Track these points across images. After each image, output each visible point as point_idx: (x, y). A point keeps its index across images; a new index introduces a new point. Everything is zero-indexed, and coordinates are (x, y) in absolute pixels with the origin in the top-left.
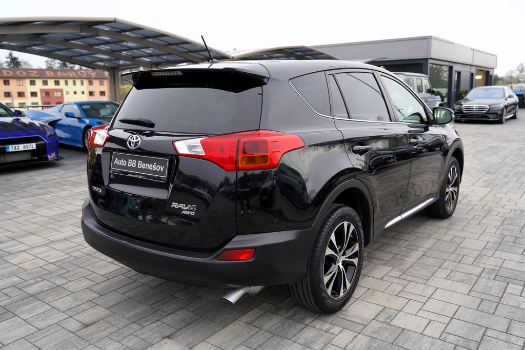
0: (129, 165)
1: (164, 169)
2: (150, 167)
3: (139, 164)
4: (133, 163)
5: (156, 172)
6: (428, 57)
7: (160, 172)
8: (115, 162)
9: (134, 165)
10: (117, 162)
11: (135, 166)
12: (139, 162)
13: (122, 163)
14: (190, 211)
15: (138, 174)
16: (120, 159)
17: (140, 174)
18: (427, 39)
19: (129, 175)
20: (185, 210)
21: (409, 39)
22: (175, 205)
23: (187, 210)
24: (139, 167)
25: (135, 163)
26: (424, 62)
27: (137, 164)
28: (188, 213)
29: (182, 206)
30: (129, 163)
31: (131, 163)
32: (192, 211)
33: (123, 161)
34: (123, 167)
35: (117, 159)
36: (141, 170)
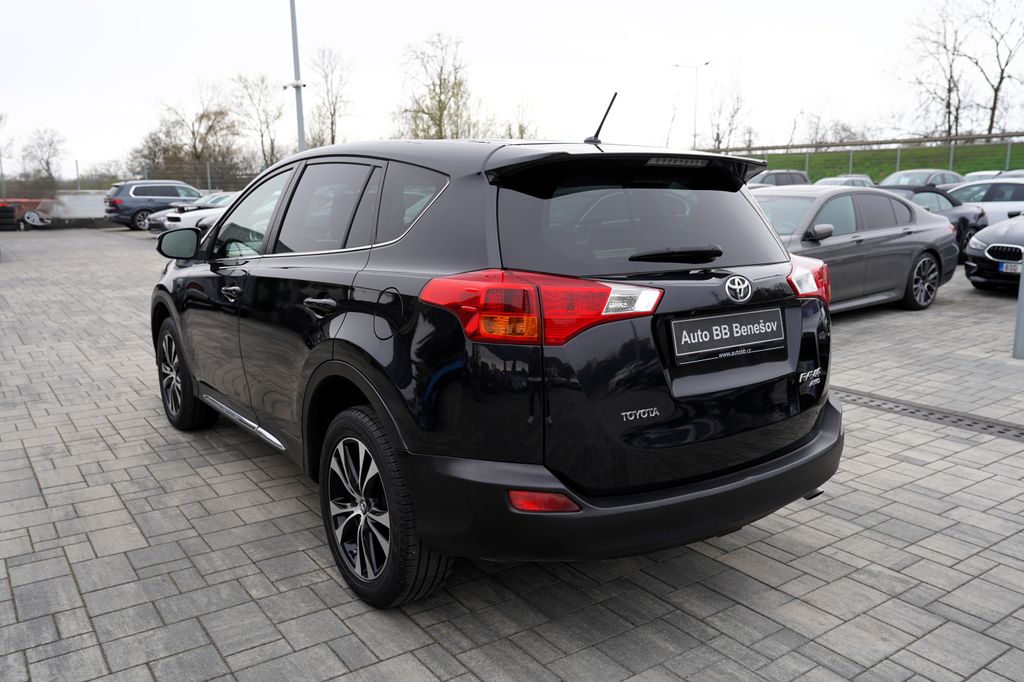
0: (716, 338)
1: (778, 326)
2: (756, 329)
3: (735, 330)
4: (723, 332)
5: (766, 335)
7: (773, 334)
8: (684, 340)
9: (726, 334)
10: (688, 339)
11: (728, 336)
12: (734, 325)
13: (701, 336)
15: (739, 349)
16: (691, 330)
17: (743, 348)
19: (720, 356)
22: (804, 376)
24: (736, 335)
25: (727, 331)
27: (731, 330)
29: (810, 374)
30: (715, 333)
31: (718, 332)
33: (699, 333)
34: (704, 344)
35: (685, 333)
36: (742, 339)
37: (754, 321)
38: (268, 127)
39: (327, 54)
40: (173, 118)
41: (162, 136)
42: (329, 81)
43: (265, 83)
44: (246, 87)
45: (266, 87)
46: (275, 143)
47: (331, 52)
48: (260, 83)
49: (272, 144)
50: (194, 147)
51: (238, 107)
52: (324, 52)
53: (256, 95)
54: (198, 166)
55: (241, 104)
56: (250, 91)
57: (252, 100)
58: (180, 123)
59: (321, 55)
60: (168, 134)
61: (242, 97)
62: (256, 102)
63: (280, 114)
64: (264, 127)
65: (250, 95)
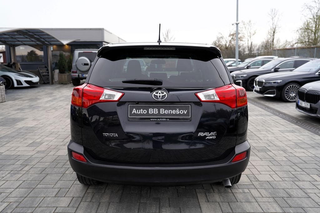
0: (150, 113)
1: (188, 112)
2: (174, 112)
3: (161, 111)
5: (180, 115)
6: (103, 41)
7: (184, 115)
8: (133, 112)
9: (156, 112)
10: (135, 112)
12: (161, 109)
14: (212, 136)
15: (162, 118)
17: (164, 118)
18: (101, 30)
20: (209, 136)
21: (91, 29)
22: (201, 134)
23: (210, 136)
24: (161, 113)
26: (100, 44)
27: (159, 111)
28: (211, 137)
29: (206, 134)
30: (150, 111)
31: (152, 111)
32: (213, 136)
33: (142, 110)
34: (143, 115)
35: (134, 109)
36: (164, 115)
37: (172, 109)
38: (250, 38)
39: (274, 10)
40: (220, 36)
41: (217, 42)
42: (273, 20)
43: (251, 23)
44: (244, 24)
45: (251, 24)
46: (253, 43)
47: (275, 10)
48: (249, 23)
49: (251, 43)
50: (226, 45)
51: (241, 31)
52: (272, 10)
53: (247, 27)
54: (227, 51)
55: (242, 30)
56: (245, 26)
57: (246, 28)
58: (222, 38)
59: (271, 11)
60: (219, 41)
61: (242, 28)
62: (247, 29)
63: (255, 33)
64: (249, 37)
65: (245, 27)
